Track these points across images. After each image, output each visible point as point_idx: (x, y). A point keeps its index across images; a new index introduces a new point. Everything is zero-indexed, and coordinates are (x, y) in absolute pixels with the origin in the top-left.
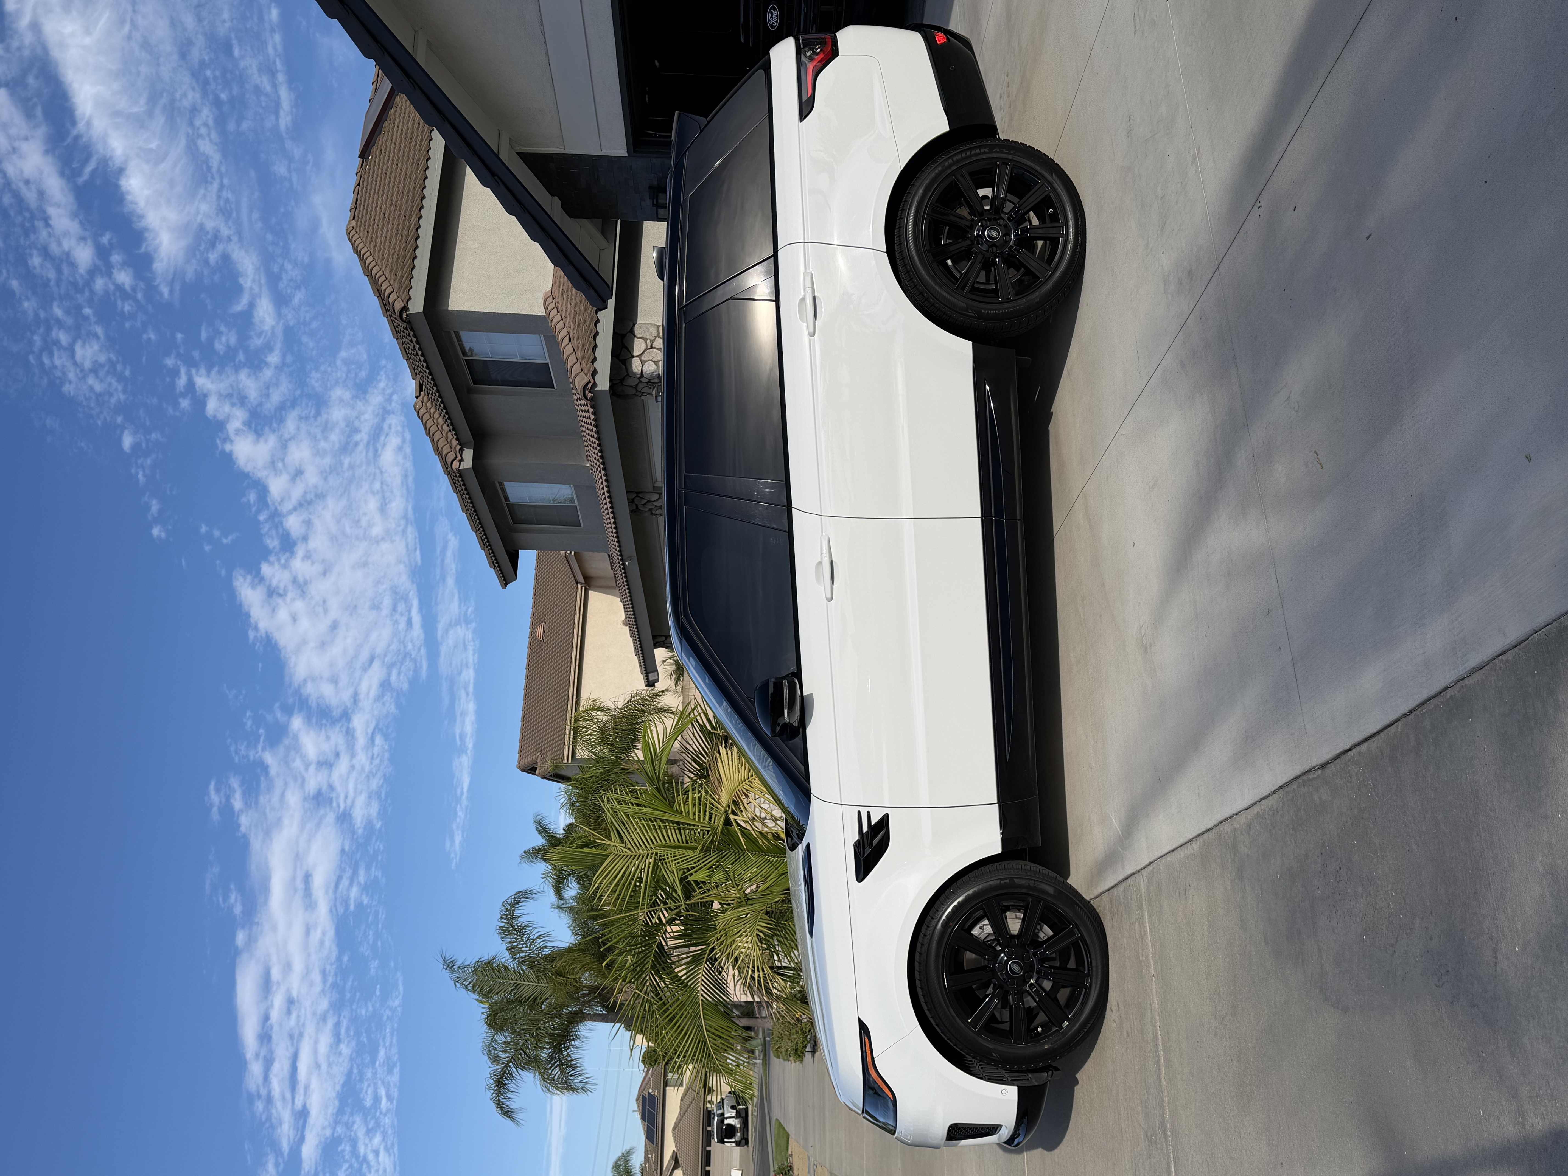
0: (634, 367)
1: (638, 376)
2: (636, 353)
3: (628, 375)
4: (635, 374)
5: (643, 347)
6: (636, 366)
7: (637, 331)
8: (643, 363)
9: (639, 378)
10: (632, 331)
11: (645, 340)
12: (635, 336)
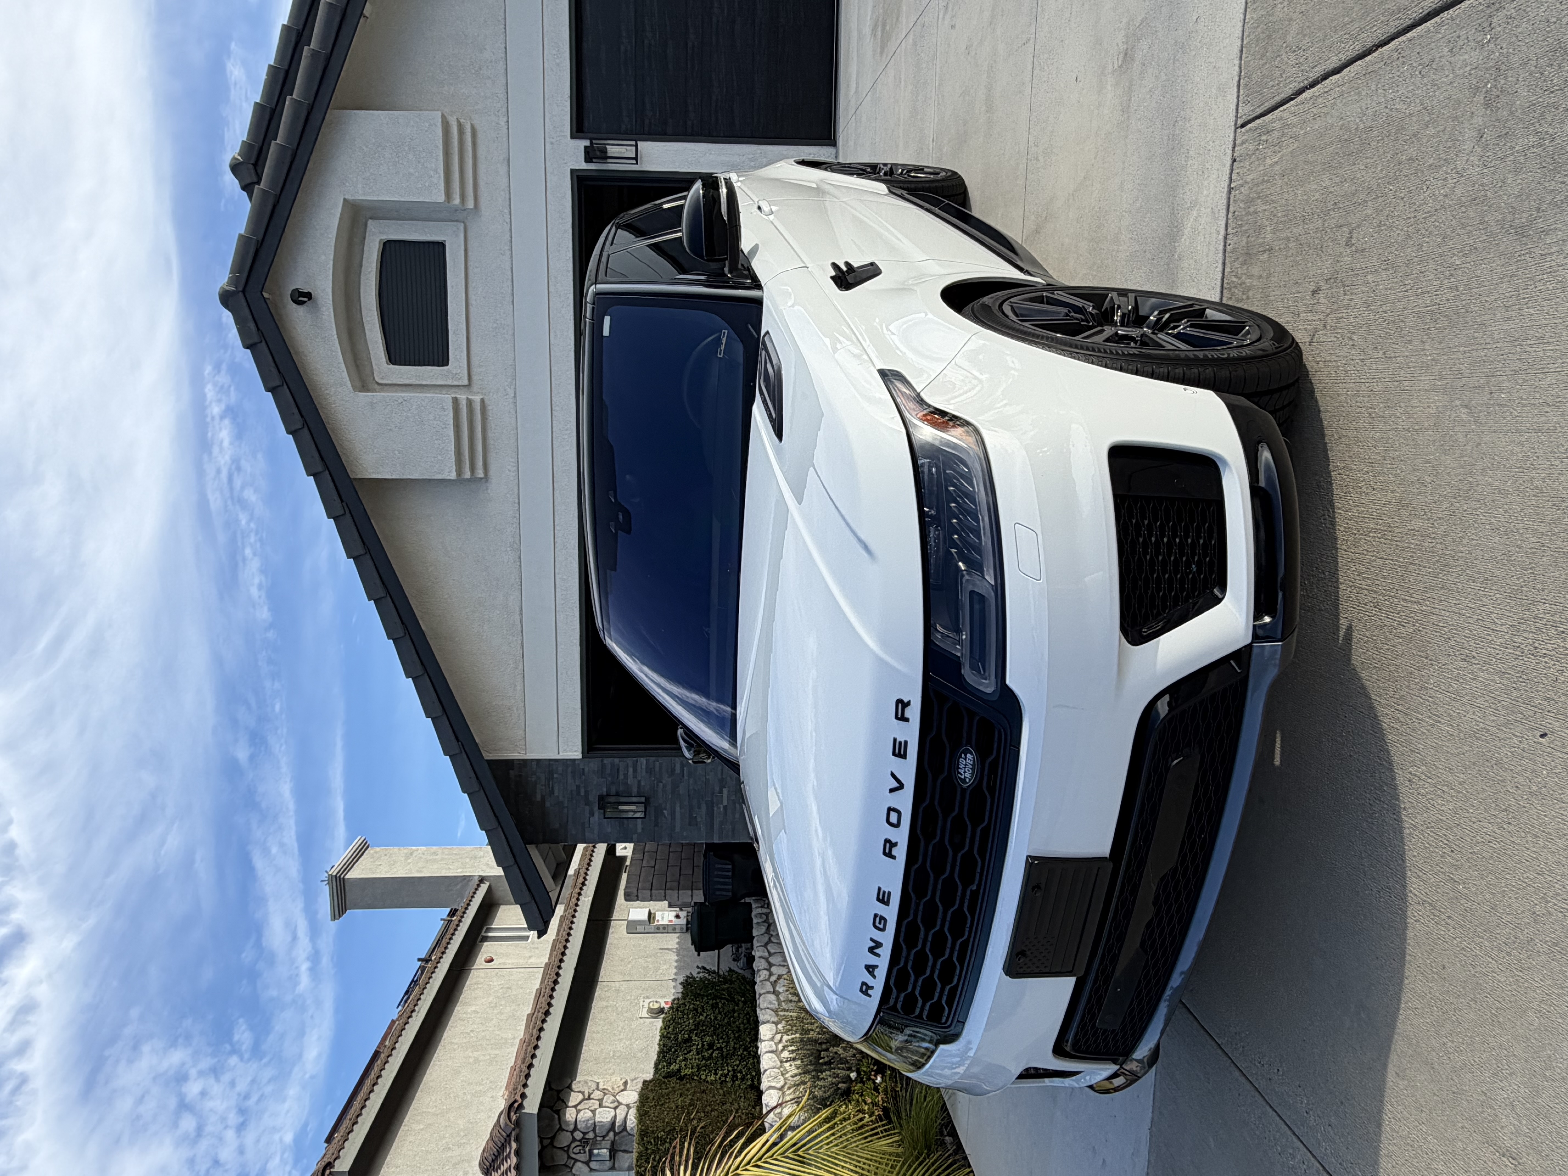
0: (568, 1116)
1: (572, 1127)
2: (571, 1104)
3: (561, 1129)
4: (567, 1123)
5: (581, 1097)
6: (570, 1115)
7: (574, 1086)
8: (578, 1112)
9: (572, 1132)
10: (569, 1087)
11: (583, 1093)
12: (572, 1090)
